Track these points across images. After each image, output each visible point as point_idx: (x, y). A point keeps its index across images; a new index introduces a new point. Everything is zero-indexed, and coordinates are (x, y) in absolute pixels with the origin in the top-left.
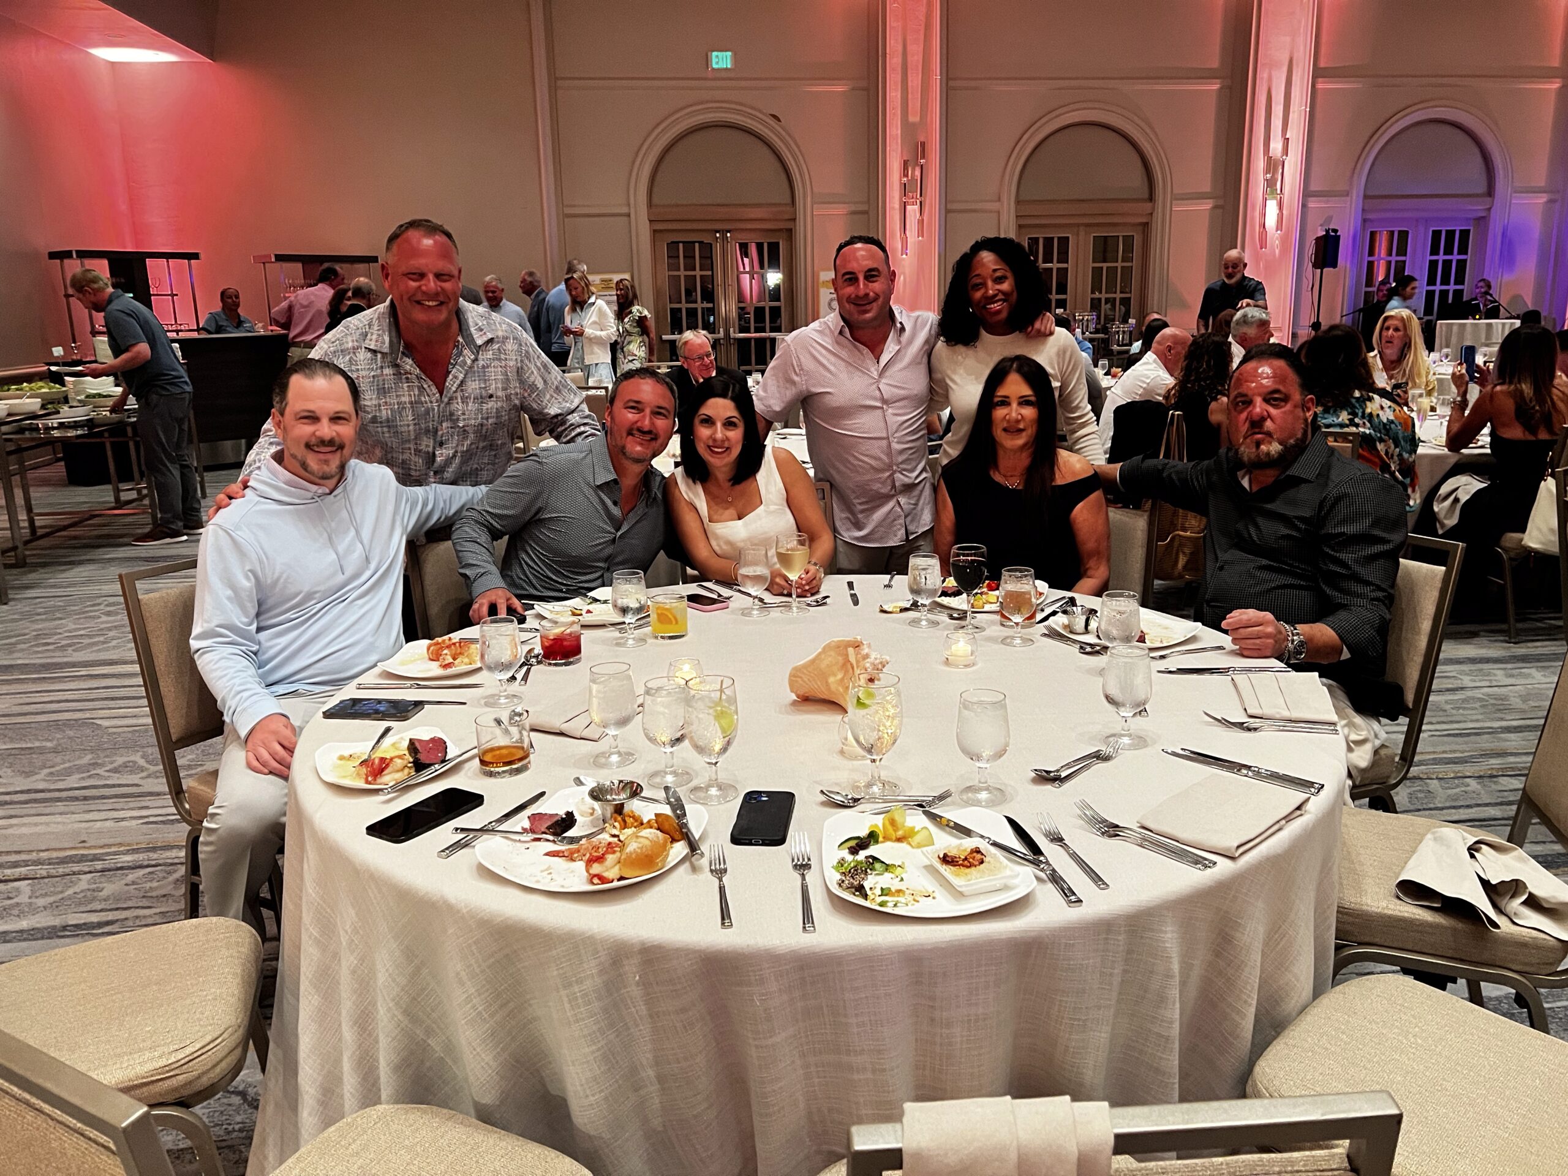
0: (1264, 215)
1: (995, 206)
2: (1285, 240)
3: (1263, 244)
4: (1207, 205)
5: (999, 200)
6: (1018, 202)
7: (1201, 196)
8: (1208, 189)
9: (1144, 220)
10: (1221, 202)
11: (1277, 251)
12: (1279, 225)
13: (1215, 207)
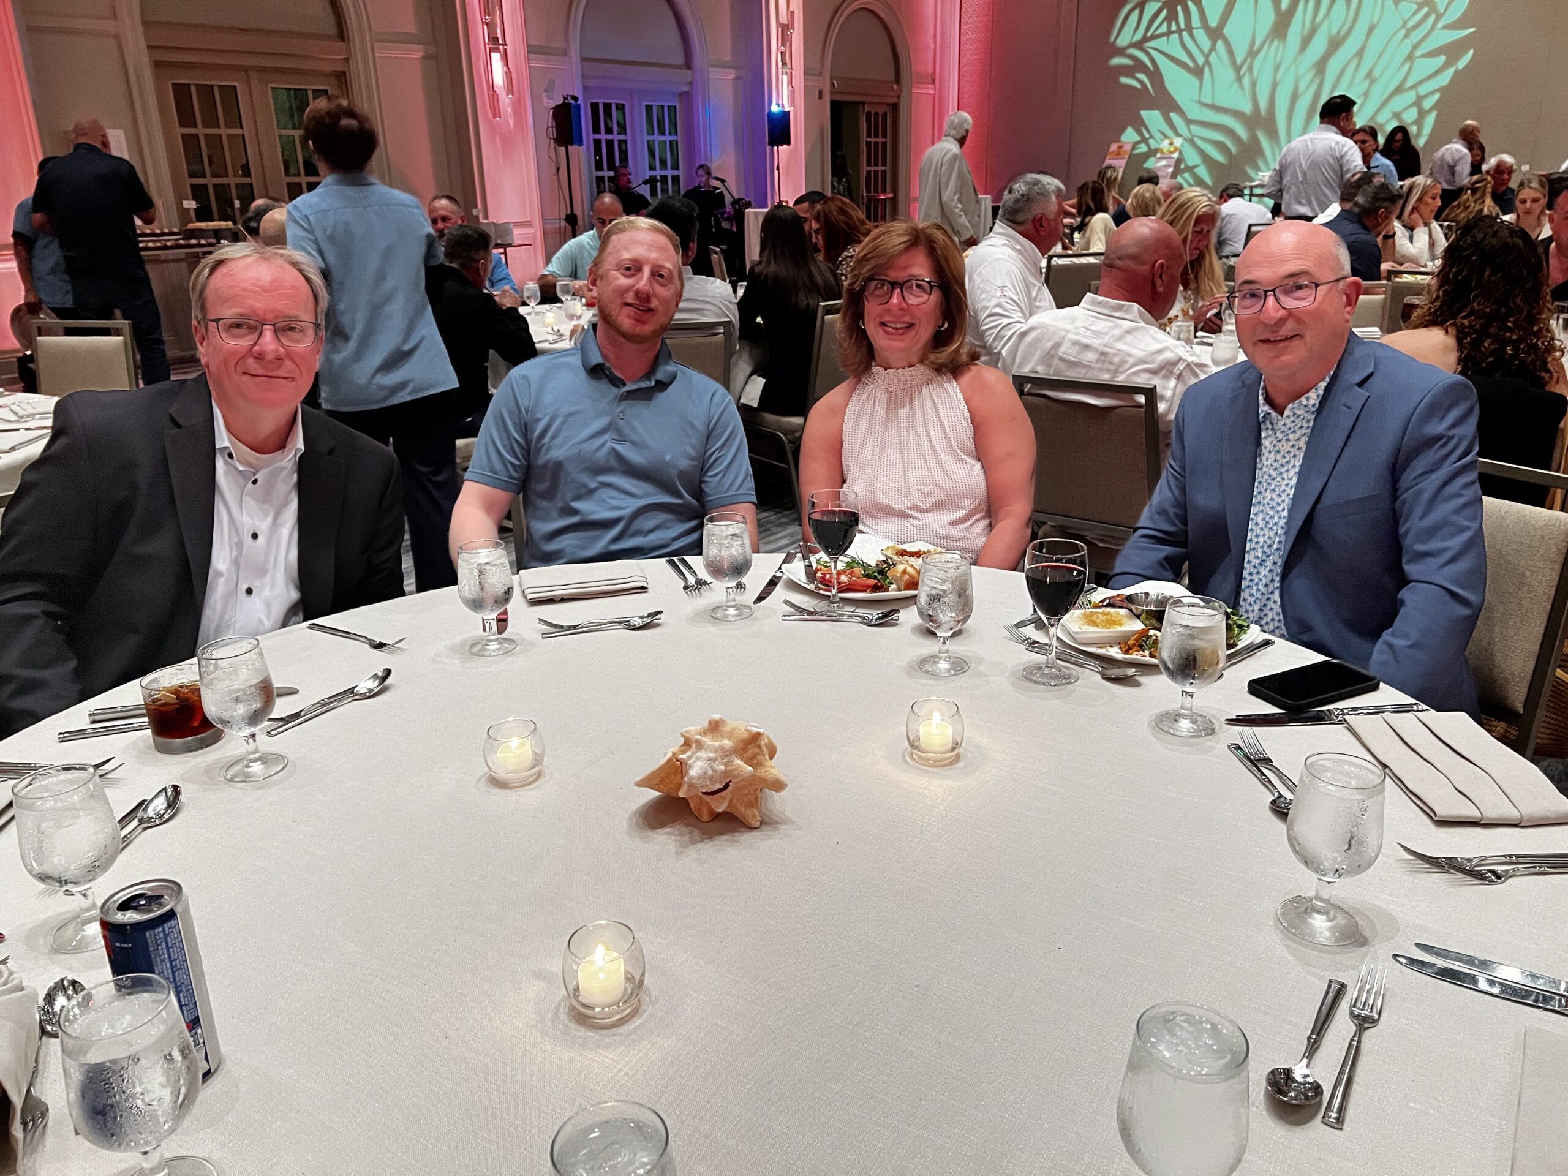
0: (489, 71)
1: (110, 26)
2: (518, 106)
3: (496, 112)
4: (416, 53)
5: (114, 16)
6: (146, 24)
7: (404, 39)
8: (411, 28)
9: (340, 68)
10: (432, 50)
11: (511, 122)
12: (510, 87)
13: (426, 57)
